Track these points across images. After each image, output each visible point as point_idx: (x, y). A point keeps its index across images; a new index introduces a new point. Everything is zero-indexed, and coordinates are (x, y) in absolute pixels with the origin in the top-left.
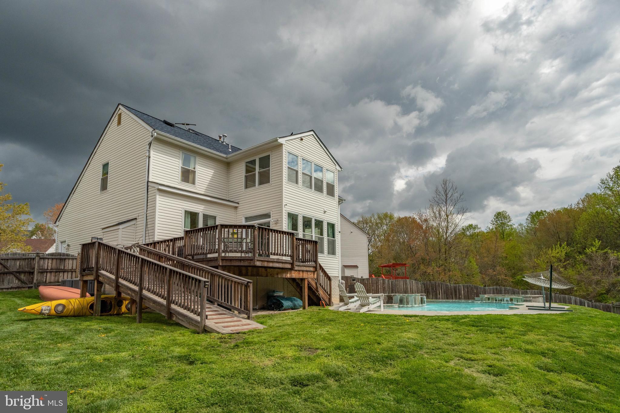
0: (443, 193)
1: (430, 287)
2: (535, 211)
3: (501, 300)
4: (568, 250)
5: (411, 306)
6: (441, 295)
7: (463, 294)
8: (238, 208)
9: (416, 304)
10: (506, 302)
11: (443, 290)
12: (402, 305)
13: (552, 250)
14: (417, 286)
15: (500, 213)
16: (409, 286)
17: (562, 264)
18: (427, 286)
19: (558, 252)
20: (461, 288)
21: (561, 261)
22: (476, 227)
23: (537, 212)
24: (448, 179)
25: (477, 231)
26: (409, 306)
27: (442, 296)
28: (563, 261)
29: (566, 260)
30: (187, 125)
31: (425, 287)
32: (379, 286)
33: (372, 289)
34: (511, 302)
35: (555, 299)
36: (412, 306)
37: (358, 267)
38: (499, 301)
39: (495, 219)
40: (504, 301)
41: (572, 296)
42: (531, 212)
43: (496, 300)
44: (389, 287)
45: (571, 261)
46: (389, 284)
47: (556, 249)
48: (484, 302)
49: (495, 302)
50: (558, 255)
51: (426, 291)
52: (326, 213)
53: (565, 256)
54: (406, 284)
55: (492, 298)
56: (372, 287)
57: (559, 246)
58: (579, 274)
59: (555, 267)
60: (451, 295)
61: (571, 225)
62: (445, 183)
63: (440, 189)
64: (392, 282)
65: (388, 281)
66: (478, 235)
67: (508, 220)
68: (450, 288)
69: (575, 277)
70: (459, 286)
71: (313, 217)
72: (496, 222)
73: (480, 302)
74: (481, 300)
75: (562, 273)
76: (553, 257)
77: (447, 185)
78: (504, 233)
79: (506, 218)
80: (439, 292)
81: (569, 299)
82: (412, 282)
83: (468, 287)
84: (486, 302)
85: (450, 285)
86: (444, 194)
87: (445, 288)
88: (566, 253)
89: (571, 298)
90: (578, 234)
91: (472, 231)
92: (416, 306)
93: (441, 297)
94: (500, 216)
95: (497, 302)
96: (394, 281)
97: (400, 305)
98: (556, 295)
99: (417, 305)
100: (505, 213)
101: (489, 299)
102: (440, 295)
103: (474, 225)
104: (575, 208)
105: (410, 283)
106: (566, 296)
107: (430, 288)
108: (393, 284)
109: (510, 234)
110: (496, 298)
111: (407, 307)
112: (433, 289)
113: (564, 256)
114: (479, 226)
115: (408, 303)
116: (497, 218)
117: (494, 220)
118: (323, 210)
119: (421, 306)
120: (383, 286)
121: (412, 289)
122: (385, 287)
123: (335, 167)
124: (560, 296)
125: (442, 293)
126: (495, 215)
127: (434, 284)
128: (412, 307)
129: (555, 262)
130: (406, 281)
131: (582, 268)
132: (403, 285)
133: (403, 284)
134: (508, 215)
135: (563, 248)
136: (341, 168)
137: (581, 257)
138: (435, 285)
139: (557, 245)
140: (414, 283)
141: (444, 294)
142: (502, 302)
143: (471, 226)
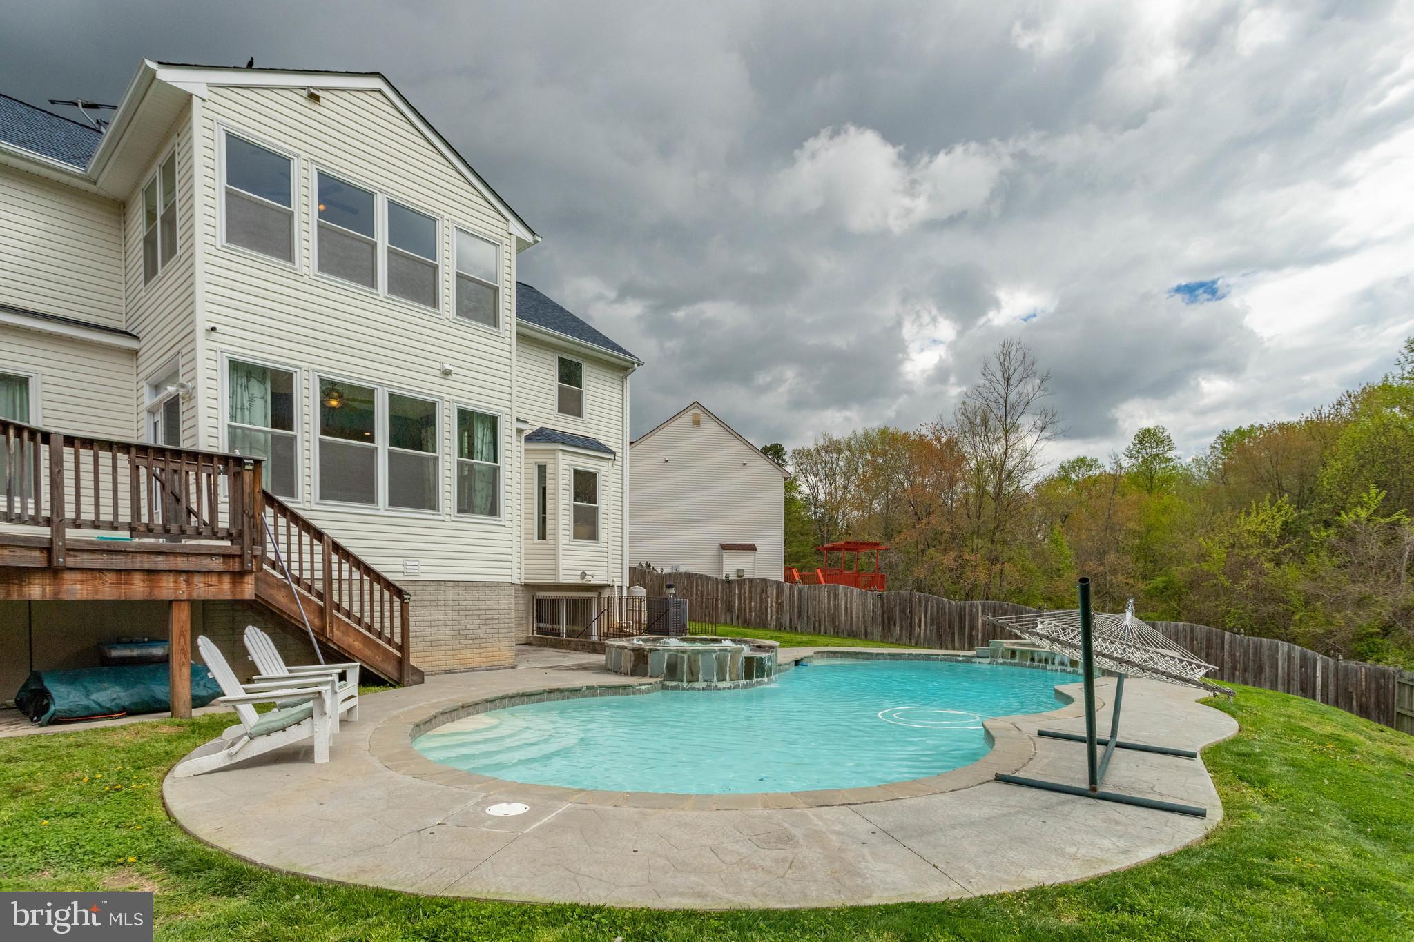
0: (999, 375)
1: (895, 606)
2: (1233, 429)
3: (1046, 661)
4: (1292, 514)
5: (704, 685)
6: (923, 627)
7: (980, 627)
8: (140, 354)
9: (724, 680)
10: (1059, 668)
11: (929, 614)
12: (673, 684)
13: (1248, 514)
14: (864, 604)
15: (1149, 430)
16: (843, 603)
17: (1270, 551)
18: (888, 602)
19: (1263, 521)
20: (978, 611)
21: (1268, 542)
22: (1093, 464)
23: (1238, 431)
24: (1015, 342)
25: (1095, 472)
26: (696, 685)
27: (926, 630)
28: (1275, 541)
29: (1282, 540)
30: (86, 106)
31: (882, 606)
32: (769, 599)
33: (750, 609)
34: (1072, 669)
35: (1231, 647)
36: (709, 686)
37: (756, 550)
38: (1040, 661)
39: (1135, 445)
40: (1053, 663)
41: (1280, 643)
42: (1224, 431)
43: (1033, 660)
44: (794, 602)
45: (1292, 544)
46: (793, 596)
47: (1258, 513)
48: (1001, 661)
49: (1028, 663)
50: (1262, 528)
51: (885, 616)
52: (454, 377)
53: (1282, 529)
54: (836, 596)
55: (1022, 652)
56: (750, 603)
57: (1267, 503)
58: (1314, 576)
59: (1252, 557)
60: (949, 627)
61: (1315, 456)
62: (1006, 352)
63: (995, 367)
64: (800, 592)
65: (791, 587)
66: (1096, 481)
67: (1166, 447)
68: (947, 611)
69: (1300, 587)
70: (972, 605)
71: (382, 385)
72: (1138, 452)
73: (988, 660)
74: (992, 657)
75: (1269, 573)
76: (1249, 532)
77: (1012, 356)
78: (1152, 477)
79: (1162, 442)
80: (920, 621)
81: (1270, 649)
82: (852, 592)
83: (997, 609)
84: (1004, 663)
85: (950, 603)
86: (1000, 379)
87: (935, 609)
88: (1286, 523)
89: (1277, 646)
90: (1328, 478)
91: (1083, 473)
92: (722, 685)
93: (922, 631)
94: (1149, 437)
95: (1036, 664)
96: (806, 589)
97: (668, 683)
98: (1235, 639)
99: (727, 684)
100: (1161, 431)
101: (1013, 653)
102: (919, 626)
103: (1089, 458)
104: (1329, 417)
105: (846, 595)
106: (1265, 640)
107: (897, 608)
108: (802, 595)
109: (1166, 481)
110: (1032, 652)
111: (692, 689)
112: (903, 611)
113: (1278, 530)
114: (1100, 463)
115: (693, 677)
116: (1141, 442)
117: (1132, 446)
118: (437, 365)
119: (745, 687)
120: (777, 599)
121: (849, 611)
122: (782, 603)
123: (503, 226)
124: (1246, 640)
125: (926, 623)
126: (1137, 435)
127: (908, 600)
128: (708, 688)
129: (1251, 546)
130: (836, 589)
131: (1324, 563)
132: (829, 600)
133: (829, 596)
134: (1169, 436)
135: (1279, 510)
136: (533, 234)
137: (1323, 534)
138: (911, 600)
139: (1263, 501)
140: (855, 594)
141: (932, 624)
142: (1049, 667)
143: (1081, 462)
